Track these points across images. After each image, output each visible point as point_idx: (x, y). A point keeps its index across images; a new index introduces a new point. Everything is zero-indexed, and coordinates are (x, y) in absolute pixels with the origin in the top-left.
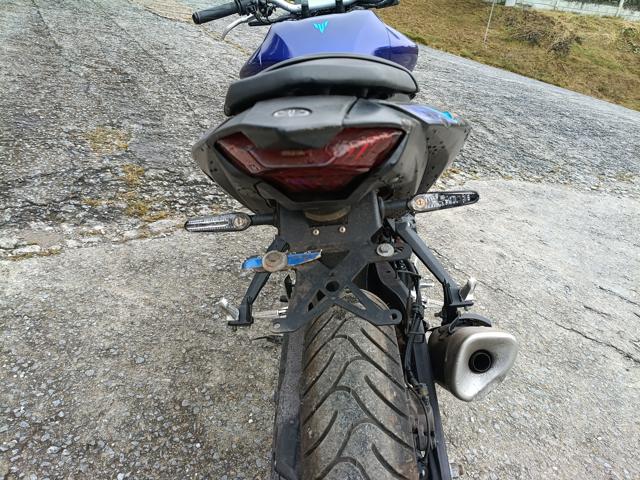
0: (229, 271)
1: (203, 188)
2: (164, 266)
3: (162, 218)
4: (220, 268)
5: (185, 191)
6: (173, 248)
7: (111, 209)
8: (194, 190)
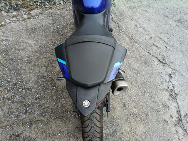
3: (34, 9)
7: (17, 5)
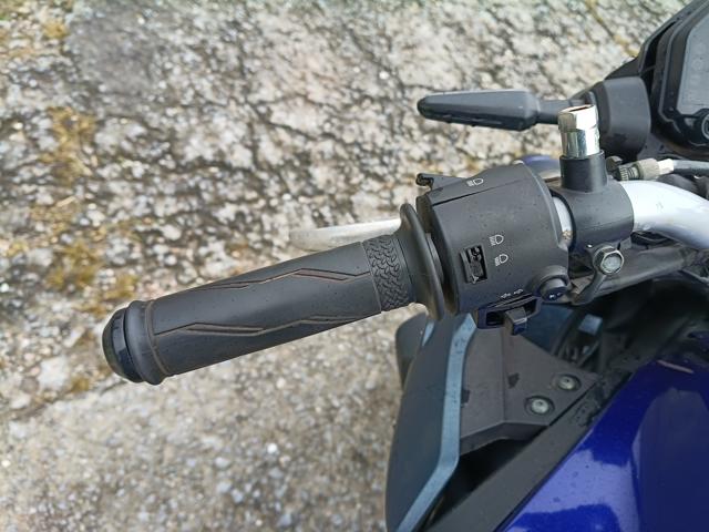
0: (257, 506)
1: (214, 180)
2: (120, 501)
4: (238, 496)
5: (180, 194)
6: (145, 425)
8: (196, 191)
